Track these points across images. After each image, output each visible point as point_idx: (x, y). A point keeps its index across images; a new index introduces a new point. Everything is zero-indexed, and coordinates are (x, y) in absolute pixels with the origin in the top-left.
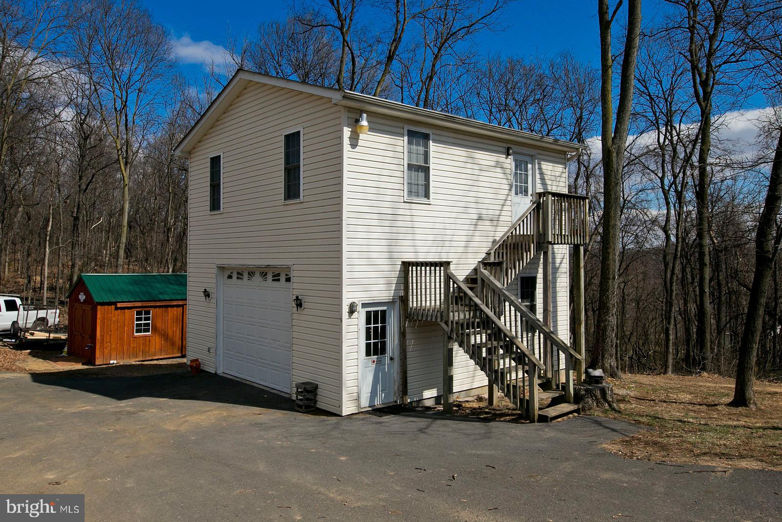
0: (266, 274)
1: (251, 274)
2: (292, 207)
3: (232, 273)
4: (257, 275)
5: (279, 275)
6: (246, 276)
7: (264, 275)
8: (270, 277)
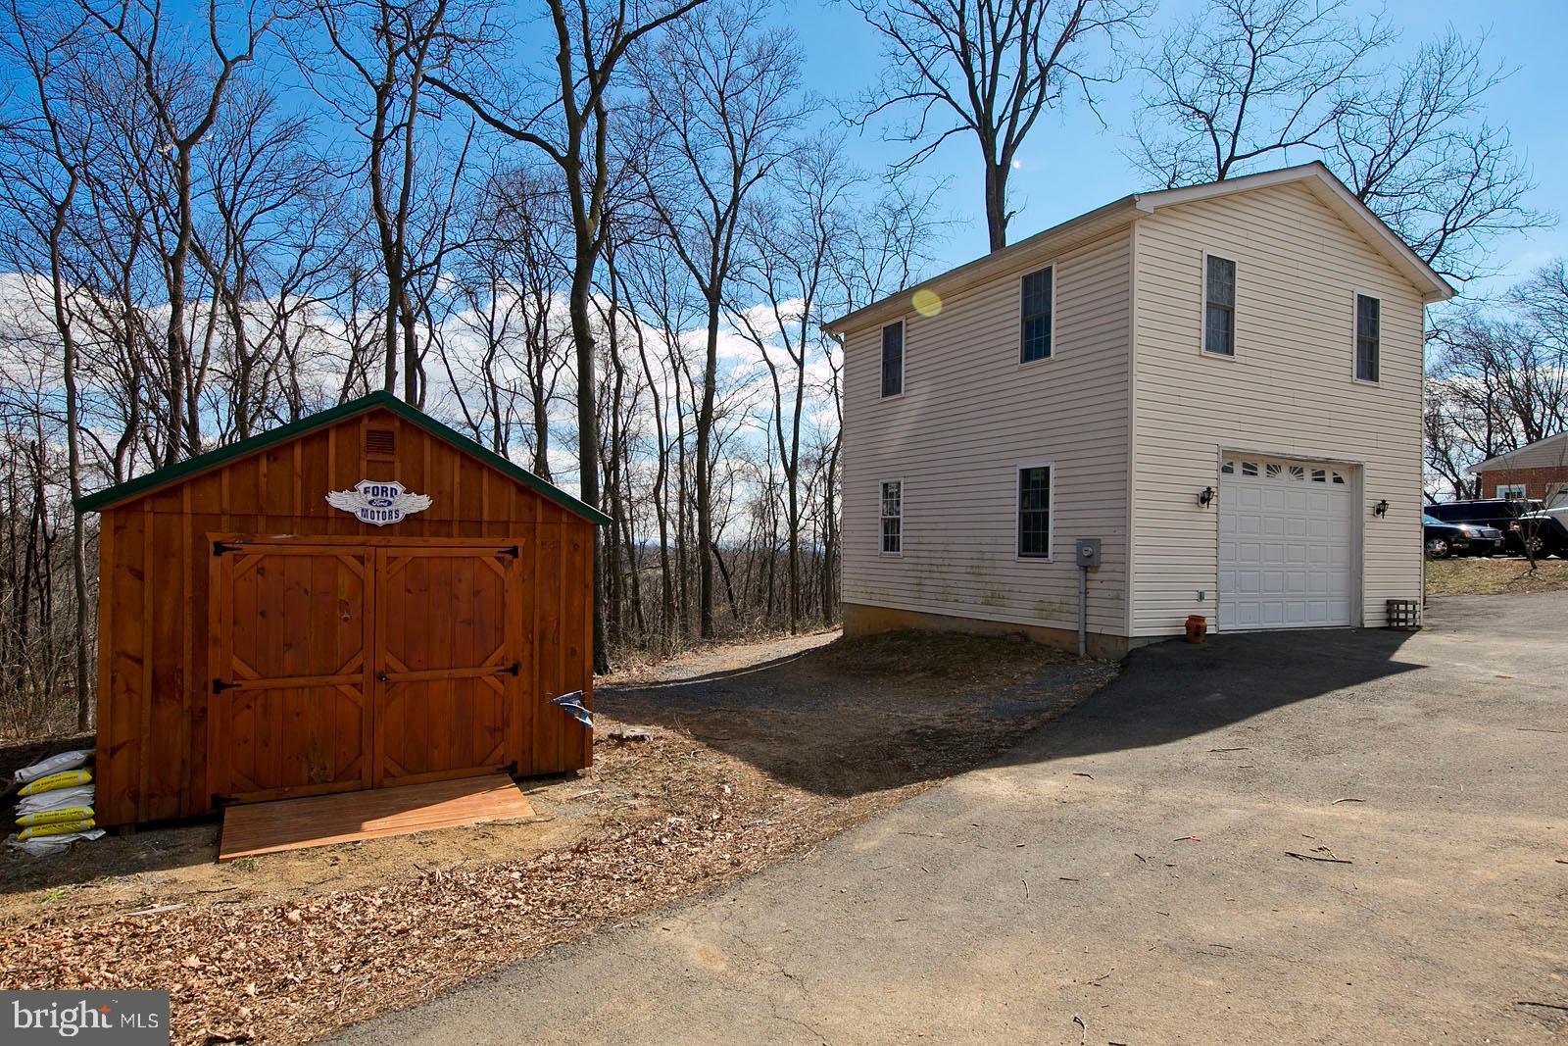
0: (1301, 471)
1: (1273, 469)
2: (1364, 389)
3: (1231, 464)
4: (1285, 470)
5: (1322, 473)
6: (1262, 470)
7: (1297, 471)
8: (1308, 475)
